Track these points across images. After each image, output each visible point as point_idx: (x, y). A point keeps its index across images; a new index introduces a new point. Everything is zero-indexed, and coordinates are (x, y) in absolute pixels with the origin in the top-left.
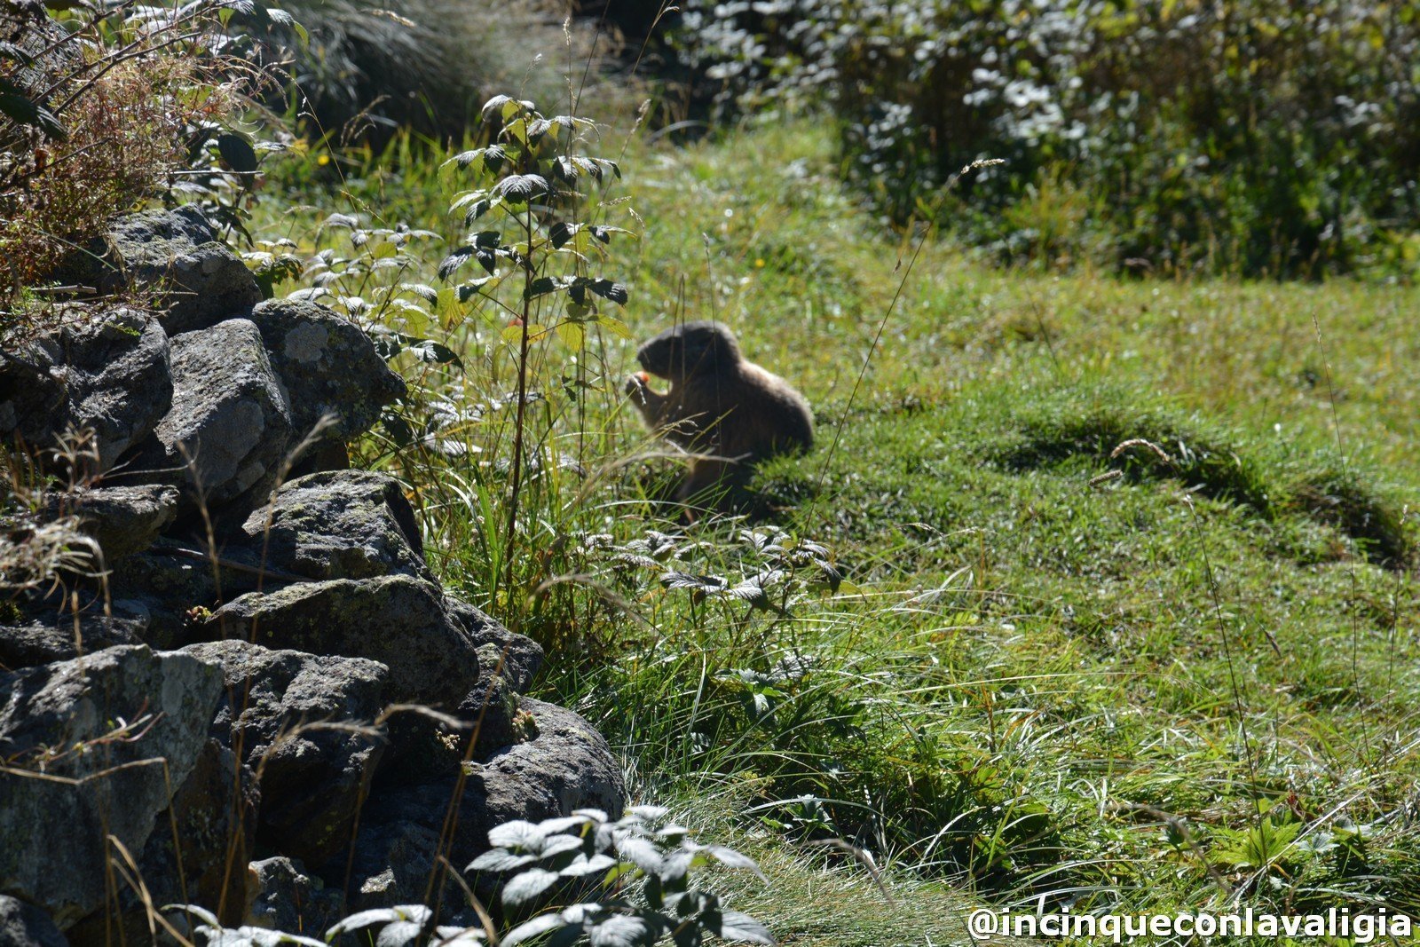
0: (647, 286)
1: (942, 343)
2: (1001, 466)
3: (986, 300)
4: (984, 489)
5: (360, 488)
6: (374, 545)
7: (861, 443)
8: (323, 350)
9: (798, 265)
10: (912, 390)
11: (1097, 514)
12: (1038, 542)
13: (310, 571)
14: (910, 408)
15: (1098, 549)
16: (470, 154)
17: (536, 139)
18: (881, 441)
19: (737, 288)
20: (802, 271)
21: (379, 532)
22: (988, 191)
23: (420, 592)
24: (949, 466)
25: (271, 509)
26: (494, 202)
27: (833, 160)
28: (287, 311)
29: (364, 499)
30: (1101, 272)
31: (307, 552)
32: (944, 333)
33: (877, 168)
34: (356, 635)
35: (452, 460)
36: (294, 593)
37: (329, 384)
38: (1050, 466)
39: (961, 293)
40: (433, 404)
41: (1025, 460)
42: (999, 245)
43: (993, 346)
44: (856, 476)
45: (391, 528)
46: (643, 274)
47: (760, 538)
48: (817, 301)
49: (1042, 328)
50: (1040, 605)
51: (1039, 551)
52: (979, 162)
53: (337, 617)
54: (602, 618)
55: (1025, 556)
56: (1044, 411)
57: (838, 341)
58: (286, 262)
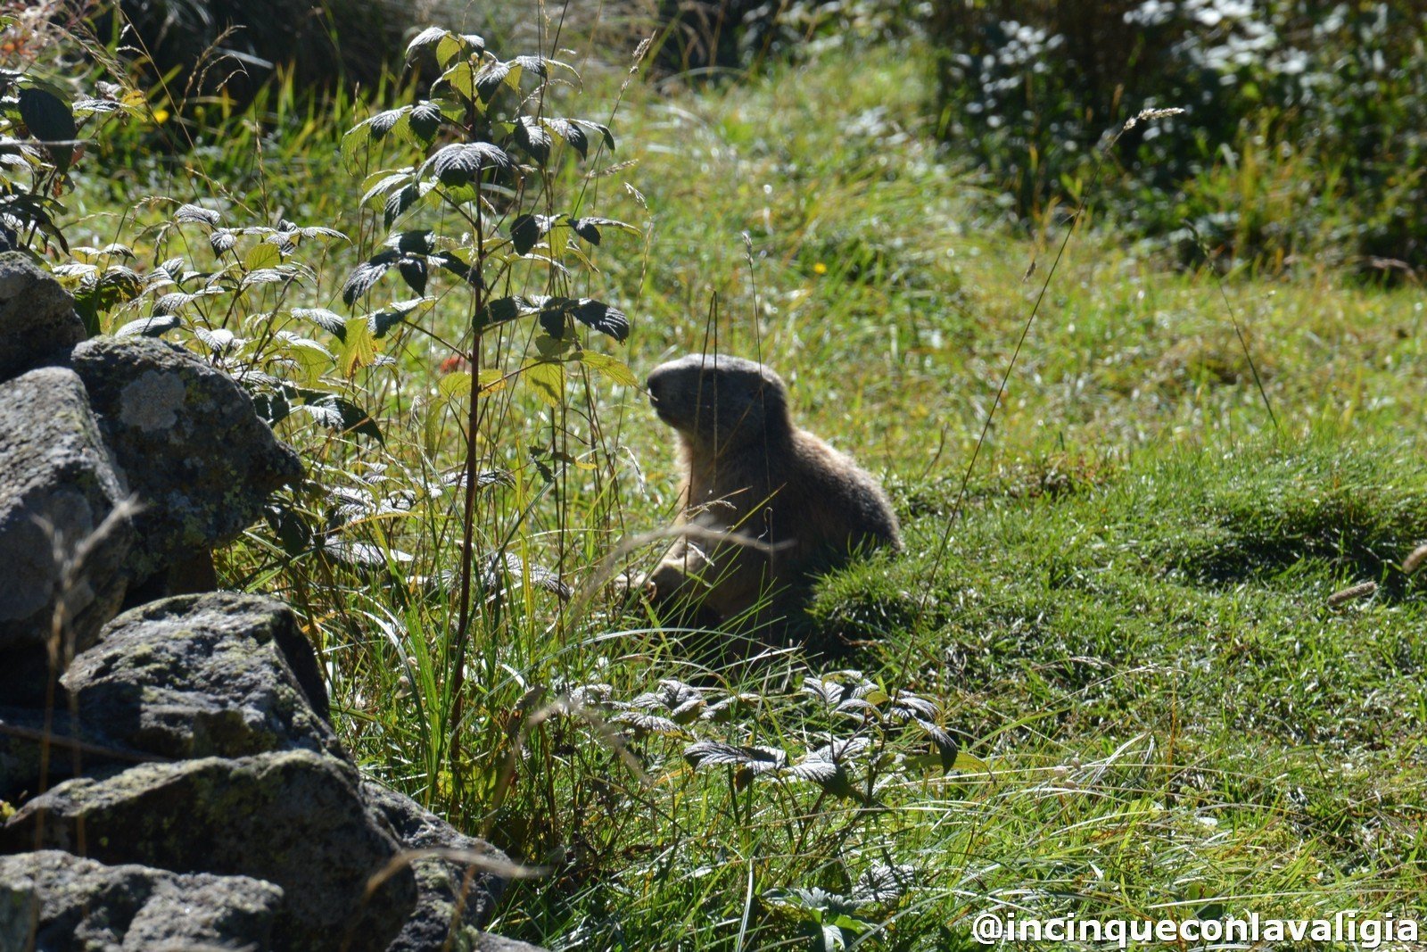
0: (648, 303)
1: (1097, 387)
2: (1192, 575)
3: (1163, 318)
4: (1166, 611)
5: (235, 620)
6: (258, 705)
7: (981, 542)
8: (177, 412)
9: (878, 270)
10: (1057, 462)
11: (1338, 648)
12: (1249, 691)
13: (163, 746)
14: (1053, 488)
15: (1341, 702)
16: (391, 116)
17: (487, 90)
18: (1011, 539)
19: (784, 305)
20: (884, 279)
21: (266, 685)
22: (1160, 153)
23: (328, 777)
24: (1114, 577)
25: (101, 654)
26: (425, 187)
27: (924, 108)
28: (123, 353)
29: (242, 636)
30: (1337, 276)
31: (158, 717)
32: (1099, 371)
33: (994, 121)
34: (233, 841)
35: (365, 573)
36: (139, 779)
37: (187, 462)
38: (1267, 575)
39: (1124, 310)
40: (337, 491)
41: (1229, 566)
42: (1179, 236)
43: (1172, 391)
44: (973, 593)
45: (283, 680)
46: (644, 285)
47: (832, 689)
48: (908, 326)
49: (1248, 363)
50: (1255, 786)
51: (1252, 705)
52: (1148, 112)
53: (205, 815)
54: (593, 811)
55: (1231, 712)
56: (1256, 493)
57: (938, 386)
58: (118, 278)
